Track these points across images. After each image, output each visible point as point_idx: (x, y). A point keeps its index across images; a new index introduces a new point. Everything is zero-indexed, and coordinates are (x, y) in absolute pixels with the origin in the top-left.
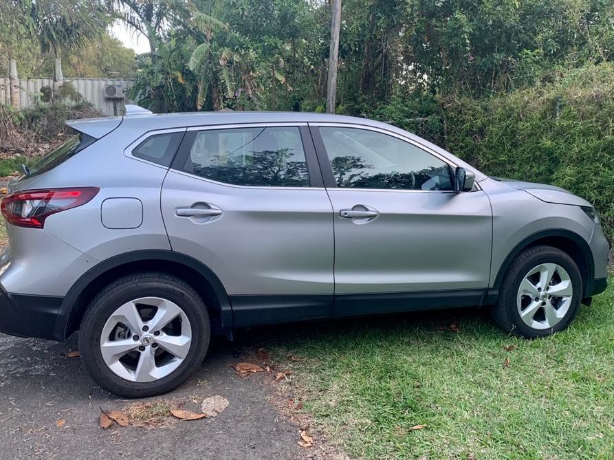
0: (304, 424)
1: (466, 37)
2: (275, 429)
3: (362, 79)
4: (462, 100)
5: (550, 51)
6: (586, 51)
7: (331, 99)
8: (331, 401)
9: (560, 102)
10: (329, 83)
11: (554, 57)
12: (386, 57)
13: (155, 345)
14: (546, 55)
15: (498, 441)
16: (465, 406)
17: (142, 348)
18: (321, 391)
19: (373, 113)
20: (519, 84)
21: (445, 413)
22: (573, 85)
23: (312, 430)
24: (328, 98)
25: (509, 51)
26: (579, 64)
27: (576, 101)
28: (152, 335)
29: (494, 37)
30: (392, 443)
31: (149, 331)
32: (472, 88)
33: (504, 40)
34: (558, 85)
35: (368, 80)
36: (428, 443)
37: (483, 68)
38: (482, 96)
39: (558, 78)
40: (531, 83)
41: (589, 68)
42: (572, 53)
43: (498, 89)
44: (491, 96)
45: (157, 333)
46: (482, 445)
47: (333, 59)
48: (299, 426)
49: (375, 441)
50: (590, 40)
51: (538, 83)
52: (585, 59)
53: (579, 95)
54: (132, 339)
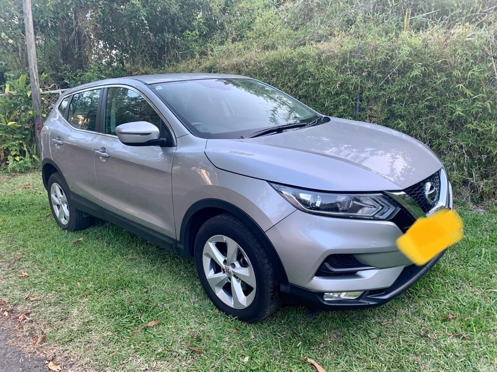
0: (50, 355)
1: (144, 19)
2: (21, 370)
3: (60, 52)
4: (145, 69)
5: (203, 32)
6: (225, 34)
7: (33, 68)
8: (73, 326)
9: (214, 69)
10: (29, 54)
11: (205, 37)
12: (79, 34)
14: (200, 36)
15: (211, 318)
16: (184, 298)
18: (62, 320)
19: (74, 80)
20: (184, 57)
21: (170, 308)
22: (220, 57)
23: (58, 358)
24: (30, 67)
25: (175, 32)
26: (222, 43)
27: (224, 68)
29: (163, 21)
30: (132, 346)
32: (151, 60)
33: (170, 24)
34: (211, 57)
35: (66, 53)
36: (161, 336)
37: (157, 44)
38: (159, 66)
39: (210, 52)
40: (193, 56)
41: (229, 45)
42: (217, 36)
43: (170, 61)
44: (166, 66)
46: (201, 324)
47: (29, 32)
48: (46, 359)
49: (117, 349)
50: (226, 26)
51: (197, 56)
52: (225, 39)
53: (226, 64)
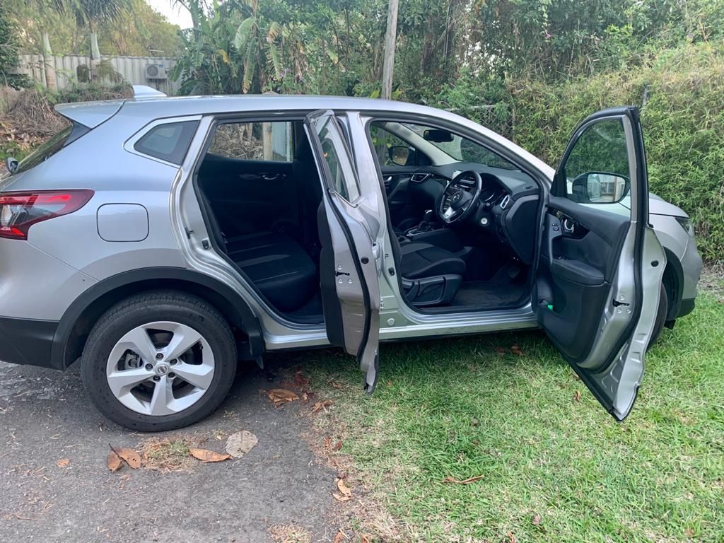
0: (342, 470)
1: (544, 10)
2: (308, 476)
3: (422, 60)
4: (534, 86)
5: (640, 28)
6: (682, 28)
7: (387, 82)
8: (374, 440)
9: (649, 88)
10: (385, 63)
11: (643, 35)
12: (451, 33)
13: (171, 374)
14: (635, 33)
15: (568, 500)
16: (530, 453)
17: (157, 378)
18: (363, 427)
19: (434, 98)
20: (600, 67)
21: (506, 461)
22: (665, 68)
23: (350, 479)
24: (384, 81)
25: (592, 28)
26: (673, 45)
27: (668, 88)
28: (168, 364)
29: (575, 11)
30: (443, 499)
31: (163, 359)
32: (545, 72)
33: (586, 14)
34: (646, 68)
35: (429, 61)
36: (485, 500)
37: (559, 48)
38: (556, 82)
39: (647, 60)
40: (615, 66)
41: (686, 48)
42: (665, 32)
43: (575, 74)
44: (567, 81)
45: (173, 362)
46: (549, 505)
47: (390, 34)
48: (337, 473)
49: (423, 496)
50: (687, 16)
51: (624, 66)
52: (679, 38)
53: (673, 81)
54: (144, 368)
